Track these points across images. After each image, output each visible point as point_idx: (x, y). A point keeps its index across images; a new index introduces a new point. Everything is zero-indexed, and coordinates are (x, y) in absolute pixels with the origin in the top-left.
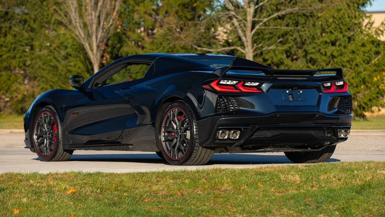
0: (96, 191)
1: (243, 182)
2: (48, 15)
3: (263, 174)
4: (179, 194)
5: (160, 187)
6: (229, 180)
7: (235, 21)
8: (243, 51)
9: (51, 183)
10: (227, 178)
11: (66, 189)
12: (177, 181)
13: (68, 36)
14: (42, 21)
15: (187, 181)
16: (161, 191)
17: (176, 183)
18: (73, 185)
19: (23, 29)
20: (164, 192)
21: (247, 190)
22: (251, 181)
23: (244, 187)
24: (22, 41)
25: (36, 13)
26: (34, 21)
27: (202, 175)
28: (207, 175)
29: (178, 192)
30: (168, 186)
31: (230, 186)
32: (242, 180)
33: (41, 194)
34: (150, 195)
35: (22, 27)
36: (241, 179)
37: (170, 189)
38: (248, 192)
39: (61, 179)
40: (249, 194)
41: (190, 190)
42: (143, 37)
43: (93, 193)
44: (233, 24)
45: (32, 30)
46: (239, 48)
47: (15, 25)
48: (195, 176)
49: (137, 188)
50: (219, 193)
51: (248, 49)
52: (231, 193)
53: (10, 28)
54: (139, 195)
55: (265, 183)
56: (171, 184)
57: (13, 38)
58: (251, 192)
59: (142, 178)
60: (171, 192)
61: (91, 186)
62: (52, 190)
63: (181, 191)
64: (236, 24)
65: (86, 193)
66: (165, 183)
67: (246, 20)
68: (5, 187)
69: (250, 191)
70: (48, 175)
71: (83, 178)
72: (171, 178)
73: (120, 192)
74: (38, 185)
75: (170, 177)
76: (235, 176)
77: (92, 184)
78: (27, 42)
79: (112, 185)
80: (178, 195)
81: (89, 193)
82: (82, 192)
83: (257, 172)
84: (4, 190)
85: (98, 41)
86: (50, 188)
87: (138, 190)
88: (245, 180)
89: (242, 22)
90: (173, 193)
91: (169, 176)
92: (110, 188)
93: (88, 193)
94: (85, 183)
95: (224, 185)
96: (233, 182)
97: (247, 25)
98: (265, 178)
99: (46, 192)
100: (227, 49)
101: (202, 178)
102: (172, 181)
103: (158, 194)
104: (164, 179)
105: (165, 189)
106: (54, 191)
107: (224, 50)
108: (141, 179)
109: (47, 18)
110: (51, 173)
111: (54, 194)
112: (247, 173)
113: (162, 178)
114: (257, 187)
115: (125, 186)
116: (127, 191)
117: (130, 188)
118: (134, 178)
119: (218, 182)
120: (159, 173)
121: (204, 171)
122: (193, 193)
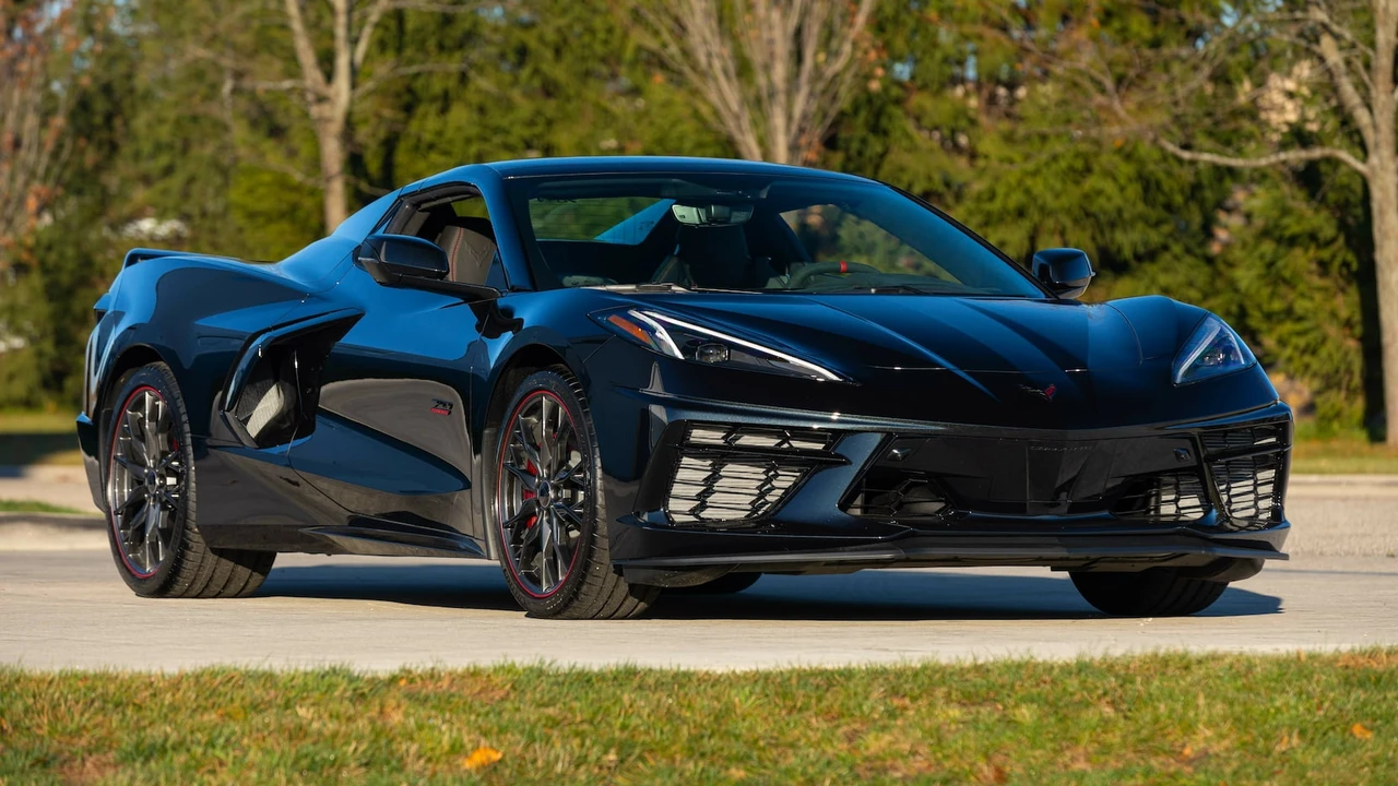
0: (599, 759)
1: (1285, 717)
2: (610, 30)
3: (1378, 680)
4: (988, 771)
5: (902, 738)
6: (1219, 708)
7: (1327, 44)
8: (1360, 166)
9: (396, 718)
10: (1211, 696)
11: (457, 749)
12: (978, 712)
13: (681, 109)
14: (587, 53)
15: (1026, 714)
16: (903, 756)
17: (976, 721)
18: (496, 729)
19: (515, 82)
20: (919, 763)
21: (1299, 756)
22: (1321, 713)
23: (1289, 742)
24: (506, 132)
25: (562, 22)
26: (558, 52)
27: (1099, 684)
28: (1121, 686)
29: (982, 764)
30: (938, 737)
31: (1222, 737)
32: (1278, 710)
33: (339, 771)
34: (849, 779)
35: (508, 78)
36: (1278, 704)
37: (945, 752)
38: (1304, 768)
39: (444, 703)
40: (1309, 774)
41: (1037, 753)
42: (972, 114)
43: (583, 768)
44: (1322, 59)
45: (549, 90)
46: (1344, 155)
47: (481, 70)
48: (1064, 690)
49: (792, 745)
50: (1172, 769)
51: (1381, 159)
52: (1228, 770)
53: (463, 78)
54: (801, 779)
55: (1388, 722)
56: (953, 727)
57: (475, 117)
58: (1319, 768)
59: (819, 700)
60: (947, 764)
61: (577, 734)
62: (392, 753)
63: (998, 759)
64: (1334, 57)
65: (549, 765)
66: (923, 719)
67: (1372, 45)
68: (174, 737)
69: (1313, 759)
70: (393, 680)
71: (546, 699)
72: (954, 697)
73: (712, 764)
74: (332, 726)
75: (949, 694)
76: (1248, 689)
77: (585, 727)
78: (526, 133)
79: (677, 731)
80: (980, 776)
81: (566, 765)
82: (534, 761)
83: (1350, 672)
84: (163, 750)
85: (794, 128)
86: (383, 742)
87: (796, 755)
88: (1296, 708)
89: (1356, 52)
90: (956, 769)
91: (944, 689)
92: (667, 743)
93: (559, 768)
94: (549, 718)
95: (1194, 733)
96: (1237, 719)
97: (1373, 63)
98: (1385, 698)
99: (364, 761)
100: (1296, 156)
101: (1099, 698)
102: (955, 712)
103: (885, 770)
104: (923, 702)
105: (924, 750)
106: (401, 759)
107: (1284, 163)
108: (814, 701)
109: (606, 42)
110: (410, 672)
111: (401, 769)
112: (1306, 677)
113: (914, 699)
114: (1348, 745)
115: (737, 737)
116: (742, 760)
117: (762, 743)
118: (785, 696)
119: (1169, 717)
120: (899, 674)
121: (1111, 668)
122: (1051, 768)
